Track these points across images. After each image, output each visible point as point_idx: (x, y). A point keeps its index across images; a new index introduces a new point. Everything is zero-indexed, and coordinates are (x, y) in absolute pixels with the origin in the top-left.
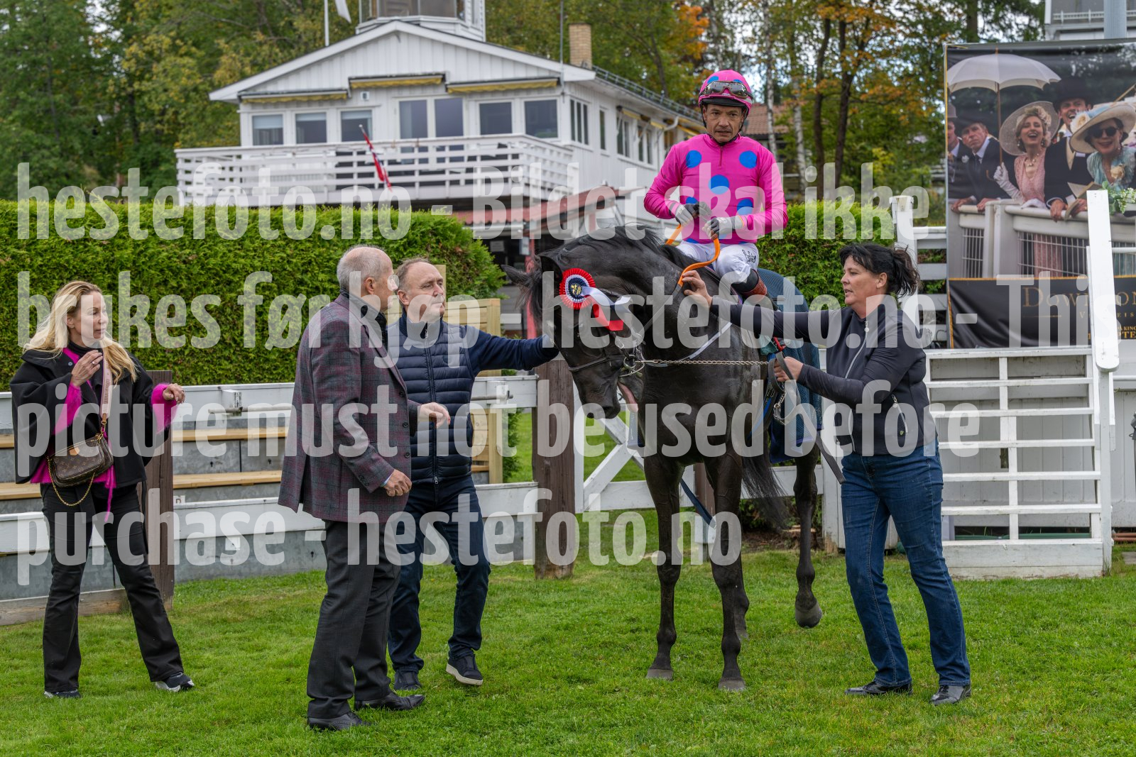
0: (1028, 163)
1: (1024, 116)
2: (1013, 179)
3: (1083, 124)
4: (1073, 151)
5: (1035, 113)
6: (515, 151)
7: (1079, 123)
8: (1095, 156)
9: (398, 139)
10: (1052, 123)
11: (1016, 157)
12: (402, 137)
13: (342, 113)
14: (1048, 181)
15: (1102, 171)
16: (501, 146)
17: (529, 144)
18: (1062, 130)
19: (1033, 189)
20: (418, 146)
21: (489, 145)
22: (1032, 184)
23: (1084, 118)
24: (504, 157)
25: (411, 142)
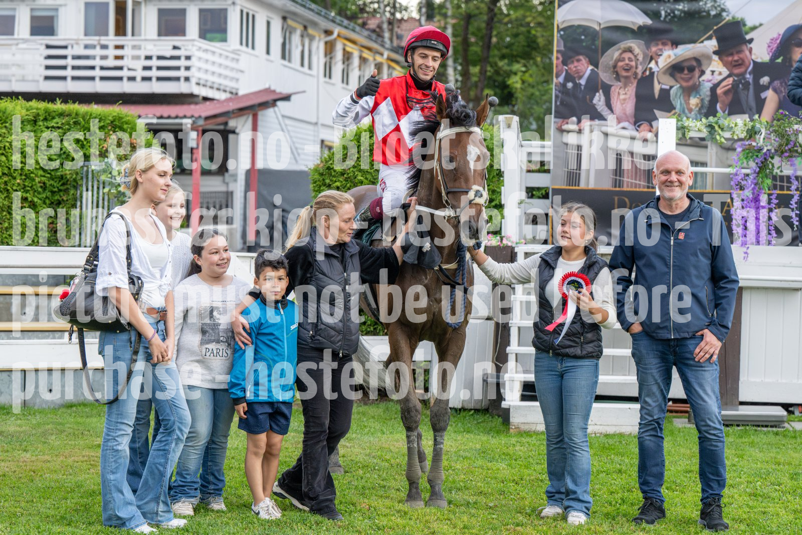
0: (622, 92)
1: (620, 51)
2: (609, 105)
3: (669, 61)
4: (659, 83)
5: (630, 50)
6: (188, 53)
7: (666, 61)
8: (677, 89)
9: (82, 37)
10: (644, 58)
11: (611, 86)
12: (86, 34)
13: (32, 10)
14: (638, 108)
15: (683, 102)
16: (175, 48)
17: (200, 48)
18: (650, 66)
19: (625, 114)
20: (99, 44)
21: (165, 46)
22: (624, 110)
23: (669, 56)
24: (178, 58)
25: (93, 40)
